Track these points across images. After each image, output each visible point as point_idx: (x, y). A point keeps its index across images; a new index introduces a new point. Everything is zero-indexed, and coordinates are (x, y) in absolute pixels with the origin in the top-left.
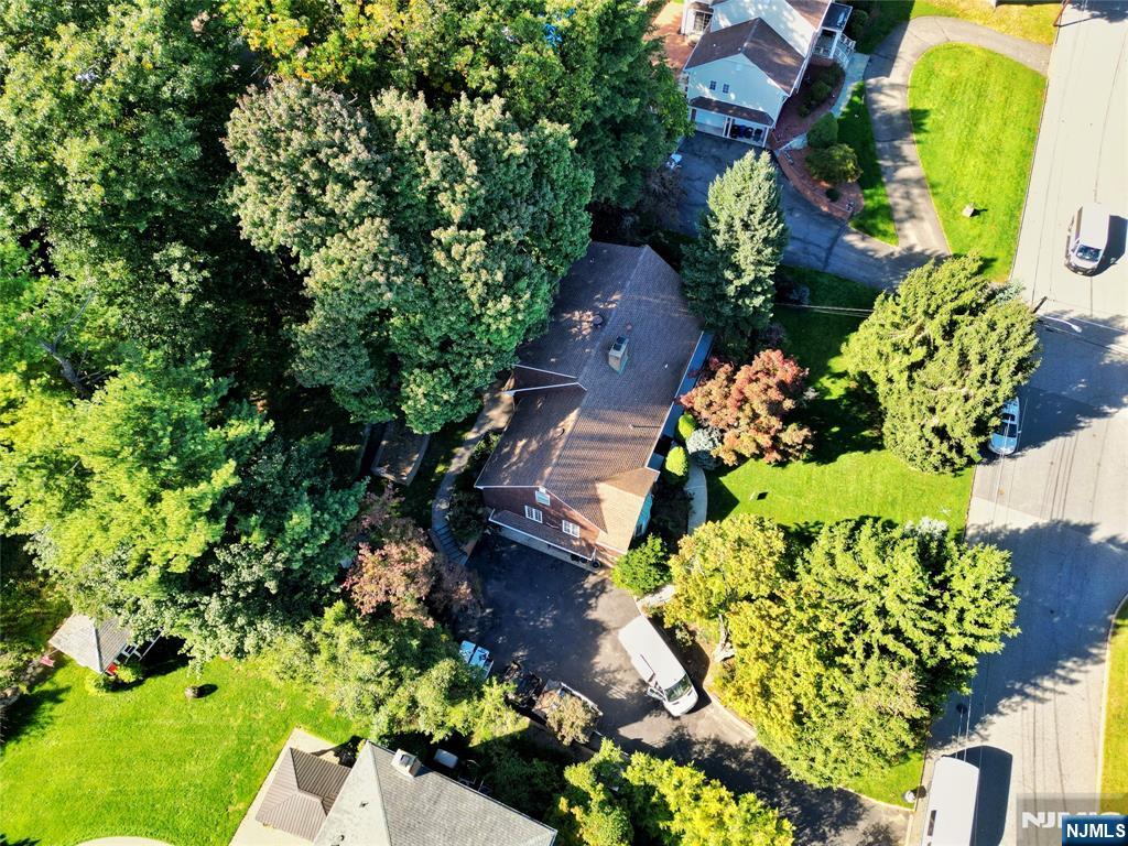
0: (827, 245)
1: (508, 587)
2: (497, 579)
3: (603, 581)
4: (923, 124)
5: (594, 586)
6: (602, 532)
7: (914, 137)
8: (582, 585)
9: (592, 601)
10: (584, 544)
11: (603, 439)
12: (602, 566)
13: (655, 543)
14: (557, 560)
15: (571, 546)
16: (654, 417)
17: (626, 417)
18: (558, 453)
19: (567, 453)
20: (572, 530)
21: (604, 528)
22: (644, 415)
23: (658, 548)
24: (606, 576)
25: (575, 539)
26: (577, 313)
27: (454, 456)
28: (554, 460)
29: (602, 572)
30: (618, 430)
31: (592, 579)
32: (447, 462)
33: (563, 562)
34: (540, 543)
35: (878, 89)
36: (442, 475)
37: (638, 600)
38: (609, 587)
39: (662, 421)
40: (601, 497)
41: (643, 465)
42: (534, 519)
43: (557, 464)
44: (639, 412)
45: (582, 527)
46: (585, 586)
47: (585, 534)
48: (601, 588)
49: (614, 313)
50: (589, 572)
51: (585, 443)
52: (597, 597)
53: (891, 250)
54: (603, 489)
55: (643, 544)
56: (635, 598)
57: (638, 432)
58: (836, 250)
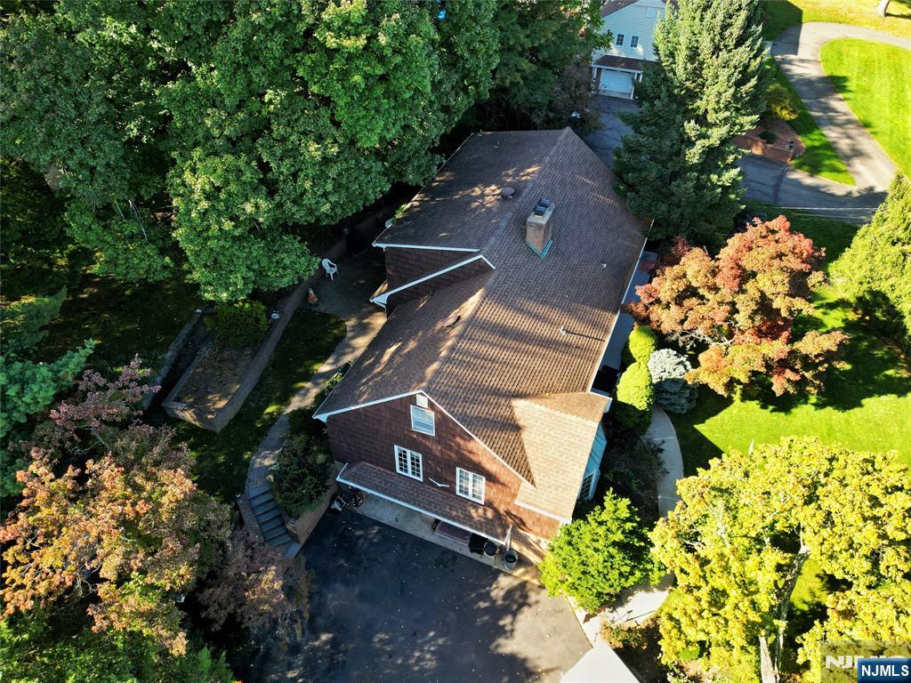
0: (773, 183)
1: (362, 597)
2: (346, 582)
3: (523, 585)
4: (845, 86)
5: (509, 594)
6: (525, 484)
7: (841, 96)
8: (488, 593)
9: (506, 621)
10: (490, 514)
11: (521, 336)
12: (522, 561)
13: (617, 507)
14: (446, 551)
15: (468, 519)
16: (595, 325)
17: (554, 315)
18: (449, 343)
19: (464, 345)
20: (473, 487)
21: (528, 476)
22: (581, 319)
23: (625, 514)
24: (526, 578)
25: (476, 506)
26: (477, 189)
27: (295, 392)
28: (444, 353)
29: (521, 570)
30: (544, 330)
31: (505, 582)
32: (284, 400)
33: (455, 555)
34: (419, 521)
35: (790, 62)
36: (273, 418)
37: (588, 618)
38: (533, 597)
39: (606, 331)
40: (521, 423)
41: (584, 389)
42: (410, 474)
43: (448, 360)
44: (571, 312)
45: (491, 478)
46: (493, 594)
47: (495, 494)
48: (518, 599)
49: (530, 185)
50: (498, 572)
51: (494, 338)
52: (515, 614)
53: (849, 190)
54: (522, 409)
55: (597, 508)
56: (581, 614)
57: (573, 339)
58: (783, 186)
